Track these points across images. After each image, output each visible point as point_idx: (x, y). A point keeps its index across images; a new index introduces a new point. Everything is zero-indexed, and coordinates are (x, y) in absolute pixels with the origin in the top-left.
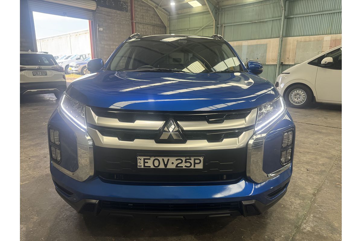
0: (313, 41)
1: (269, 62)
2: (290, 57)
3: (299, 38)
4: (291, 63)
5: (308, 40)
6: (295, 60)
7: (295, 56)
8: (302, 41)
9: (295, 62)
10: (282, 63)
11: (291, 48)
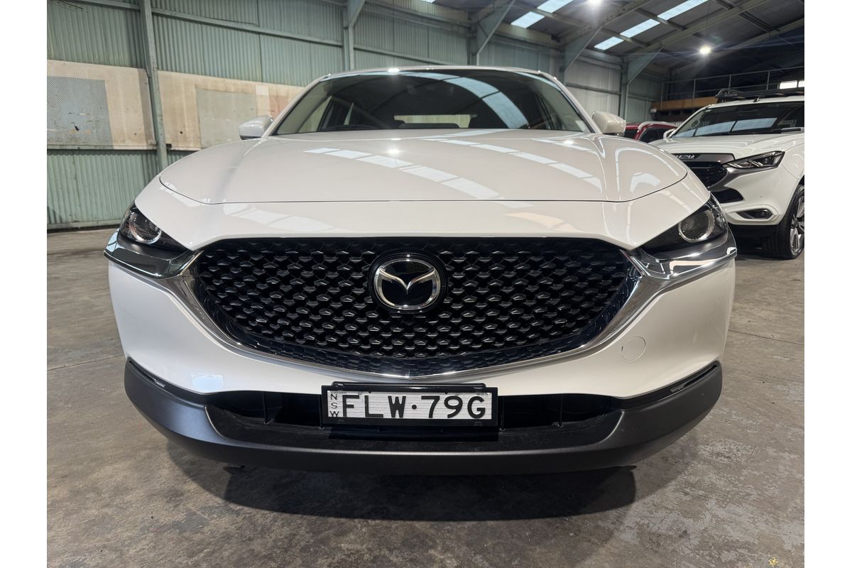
0: (234, 92)
1: (124, 141)
2: (187, 129)
3: (200, 79)
4: (192, 145)
5: (221, 89)
6: (200, 138)
7: (199, 129)
8: (209, 87)
9: (202, 142)
10: (169, 146)
11: (185, 106)
